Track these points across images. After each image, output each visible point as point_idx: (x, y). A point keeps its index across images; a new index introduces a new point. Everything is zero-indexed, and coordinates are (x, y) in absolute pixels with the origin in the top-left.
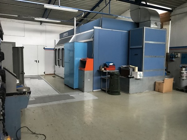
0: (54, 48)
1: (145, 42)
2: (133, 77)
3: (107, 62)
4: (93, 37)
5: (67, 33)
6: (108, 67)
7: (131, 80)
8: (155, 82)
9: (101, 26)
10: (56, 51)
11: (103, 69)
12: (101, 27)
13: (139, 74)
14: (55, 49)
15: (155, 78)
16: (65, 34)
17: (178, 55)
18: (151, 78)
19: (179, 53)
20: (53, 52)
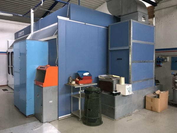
0: (6, 51)
1: (132, 41)
2: (119, 94)
3: (79, 71)
4: (57, 33)
5: (23, 31)
6: (82, 79)
7: (117, 97)
8: (145, 97)
9: (69, 17)
10: (9, 55)
11: (74, 83)
12: (68, 19)
13: (128, 89)
14: (7, 53)
15: (144, 90)
16: (20, 33)
17: (167, 59)
18: (140, 91)
19: (168, 56)
20: (5, 56)
